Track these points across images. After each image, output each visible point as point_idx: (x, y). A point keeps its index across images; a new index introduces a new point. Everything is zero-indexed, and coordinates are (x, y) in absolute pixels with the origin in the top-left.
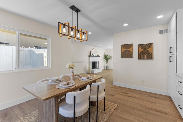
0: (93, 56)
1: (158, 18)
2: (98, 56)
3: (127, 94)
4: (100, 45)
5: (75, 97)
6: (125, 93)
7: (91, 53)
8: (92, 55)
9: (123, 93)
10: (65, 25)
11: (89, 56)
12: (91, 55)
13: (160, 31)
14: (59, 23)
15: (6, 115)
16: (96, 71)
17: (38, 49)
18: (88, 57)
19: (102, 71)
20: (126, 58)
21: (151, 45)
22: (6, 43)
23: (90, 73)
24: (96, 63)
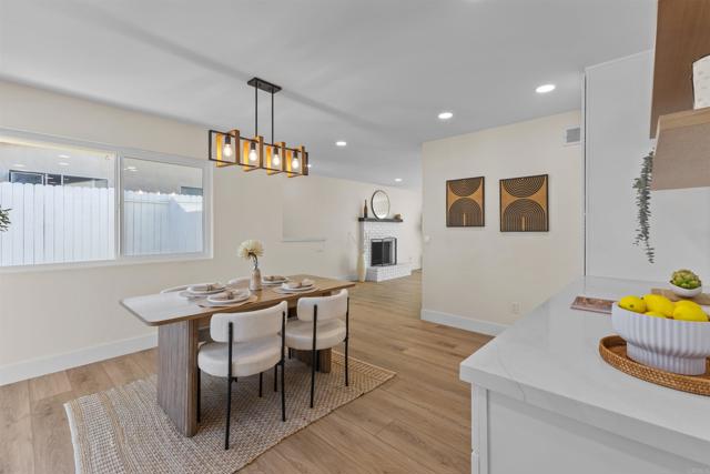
0: (376, 220)
1: (539, 94)
2: (397, 219)
3: (453, 347)
4: (398, 180)
5: (231, 325)
6: (447, 345)
7: (366, 208)
8: (370, 215)
9: (440, 343)
10: (228, 137)
11: (361, 220)
12: (366, 215)
13: (568, 131)
14: (211, 132)
15: (84, 379)
16: (384, 274)
17: (194, 197)
18: (355, 223)
19: (410, 274)
20: (460, 225)
21: (541, 181)
22: (97, 180)
23: (364, 279)
24: (388, 244)
